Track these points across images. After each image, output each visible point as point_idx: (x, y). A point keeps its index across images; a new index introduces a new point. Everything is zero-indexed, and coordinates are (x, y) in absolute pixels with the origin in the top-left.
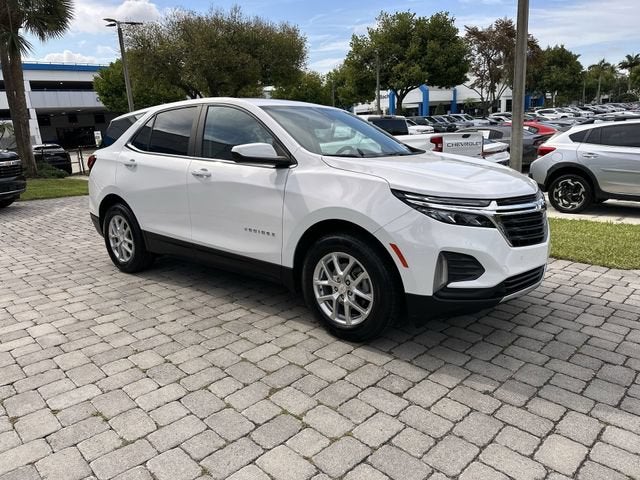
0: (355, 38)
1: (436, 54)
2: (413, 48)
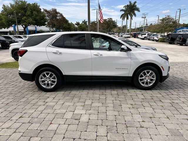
0: (4, 6)
1: (36, 16)
2: (28, 13)
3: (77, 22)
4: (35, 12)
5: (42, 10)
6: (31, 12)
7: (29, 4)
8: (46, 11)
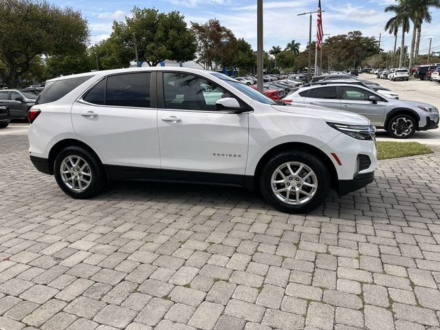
0: (116, 23)
1: (175, 39)
2: (160, 34)
3: (274, 47)
4: (172, 32)
5: (189, 27)
6: (165, 31)
7: (162, 16)
8: (196, 26)
